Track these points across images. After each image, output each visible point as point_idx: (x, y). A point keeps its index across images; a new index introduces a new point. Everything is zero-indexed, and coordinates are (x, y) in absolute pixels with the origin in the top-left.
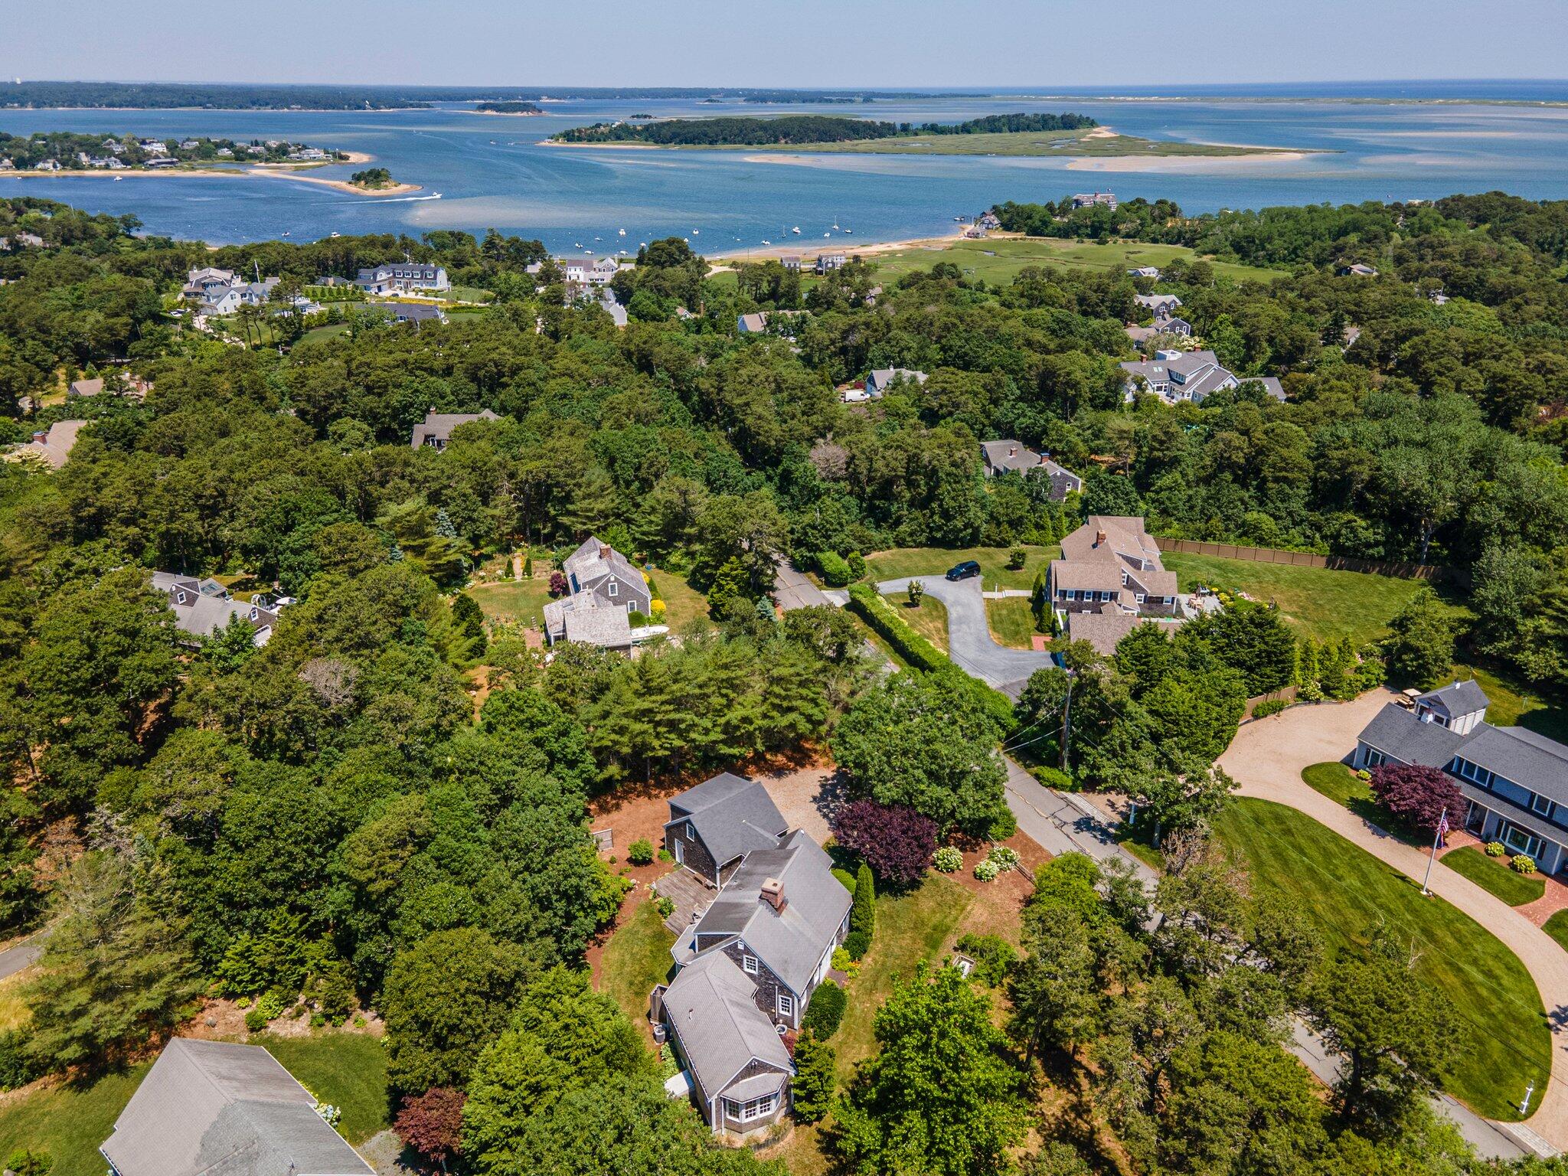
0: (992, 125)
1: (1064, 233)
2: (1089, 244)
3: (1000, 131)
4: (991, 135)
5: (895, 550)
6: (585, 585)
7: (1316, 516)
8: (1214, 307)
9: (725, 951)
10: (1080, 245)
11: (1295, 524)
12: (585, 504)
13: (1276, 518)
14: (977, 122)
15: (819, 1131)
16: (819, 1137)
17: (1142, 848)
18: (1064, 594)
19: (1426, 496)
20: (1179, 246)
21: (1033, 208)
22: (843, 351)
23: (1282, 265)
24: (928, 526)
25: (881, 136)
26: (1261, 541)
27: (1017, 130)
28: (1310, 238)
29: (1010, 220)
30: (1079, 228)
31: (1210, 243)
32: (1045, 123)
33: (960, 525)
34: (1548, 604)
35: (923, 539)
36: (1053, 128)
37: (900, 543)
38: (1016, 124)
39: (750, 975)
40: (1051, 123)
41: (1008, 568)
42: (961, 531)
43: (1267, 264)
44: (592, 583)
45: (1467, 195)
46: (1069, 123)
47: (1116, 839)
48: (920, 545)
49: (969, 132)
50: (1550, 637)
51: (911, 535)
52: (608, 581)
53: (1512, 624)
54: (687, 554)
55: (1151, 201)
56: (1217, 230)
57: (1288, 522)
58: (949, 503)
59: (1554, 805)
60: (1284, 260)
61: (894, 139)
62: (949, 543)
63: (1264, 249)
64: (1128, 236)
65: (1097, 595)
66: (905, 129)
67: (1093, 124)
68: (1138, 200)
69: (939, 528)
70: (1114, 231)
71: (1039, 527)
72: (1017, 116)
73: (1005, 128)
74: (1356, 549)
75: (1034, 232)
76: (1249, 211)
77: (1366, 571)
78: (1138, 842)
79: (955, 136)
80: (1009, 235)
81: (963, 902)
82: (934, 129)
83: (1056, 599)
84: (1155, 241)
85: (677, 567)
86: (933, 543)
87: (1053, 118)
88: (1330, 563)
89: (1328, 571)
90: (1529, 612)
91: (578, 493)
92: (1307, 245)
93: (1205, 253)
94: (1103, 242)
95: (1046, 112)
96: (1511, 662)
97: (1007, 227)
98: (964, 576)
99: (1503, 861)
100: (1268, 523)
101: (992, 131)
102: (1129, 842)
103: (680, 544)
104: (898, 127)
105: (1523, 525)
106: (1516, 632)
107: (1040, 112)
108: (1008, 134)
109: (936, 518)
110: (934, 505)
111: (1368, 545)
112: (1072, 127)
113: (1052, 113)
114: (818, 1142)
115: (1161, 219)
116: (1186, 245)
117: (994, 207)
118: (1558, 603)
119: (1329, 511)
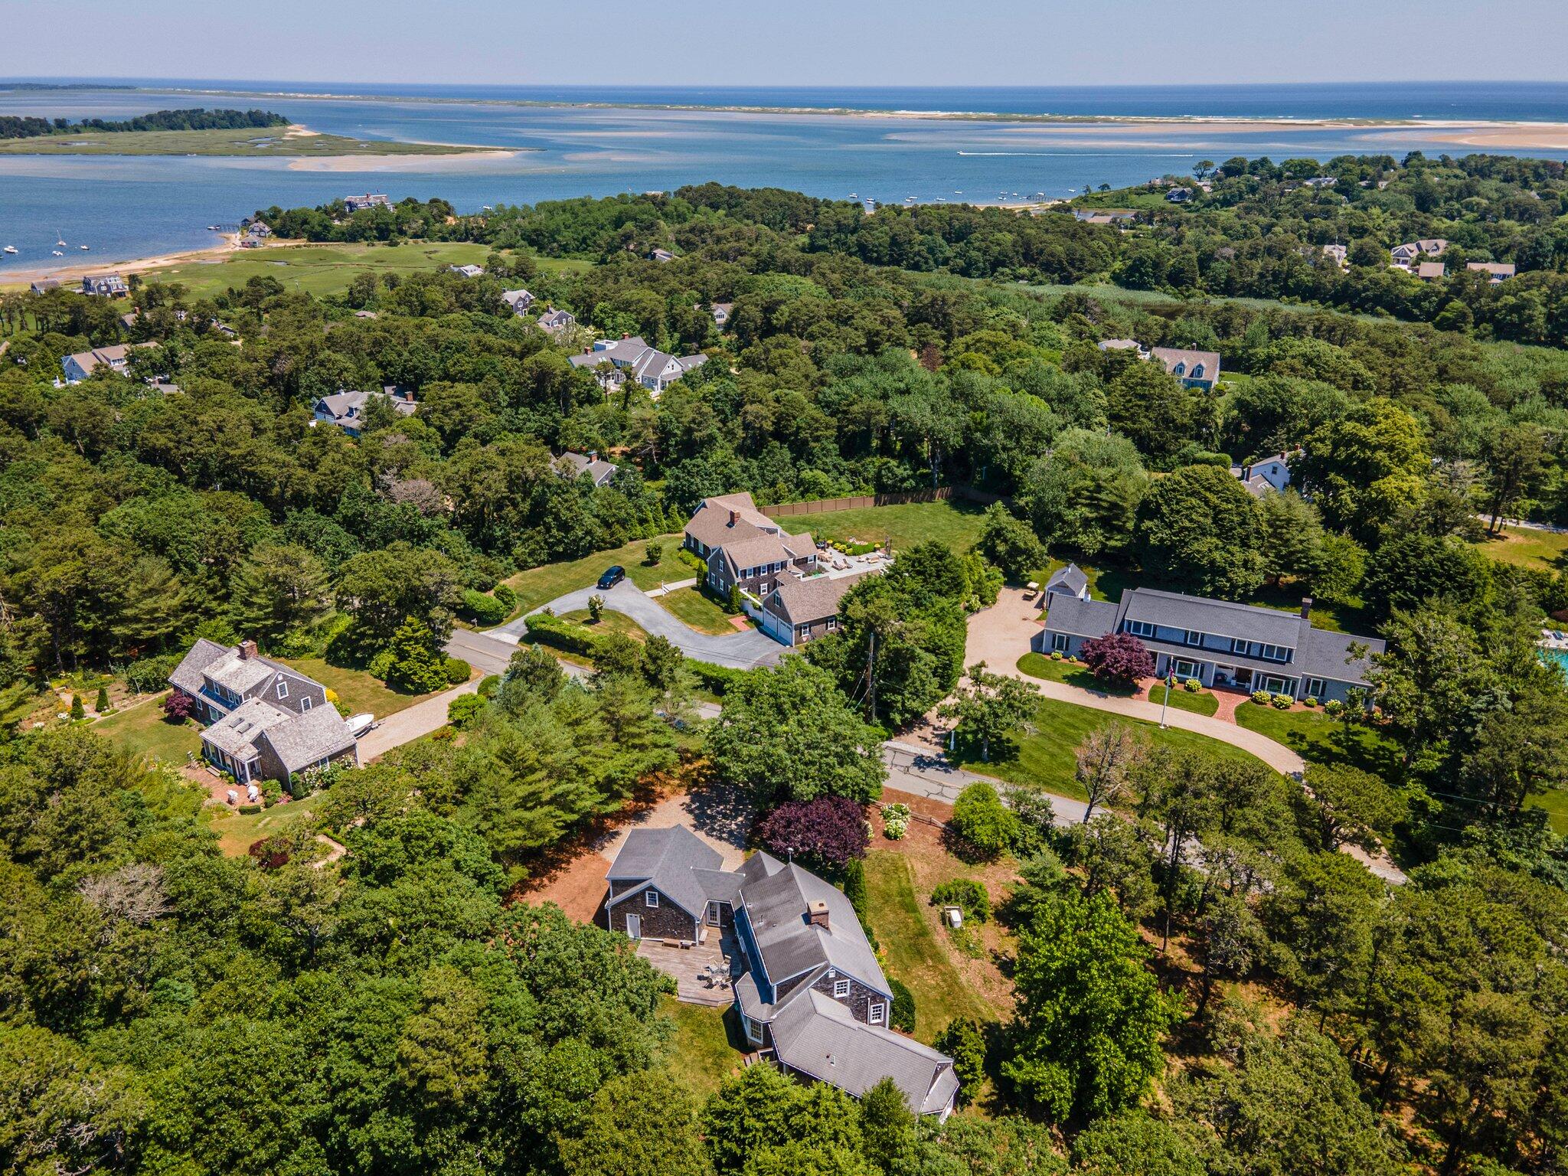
0: (169, 121)
1: (352, 236)
2: (380, 247)
3: (182, 128)
4: (171, 132)
5: (519, 575)
6: (246, 694)
7: (852, 464)
8: (591, 296)
9: (815, 987)
10: (371, 249)
11: (841, 474)
12: (148, 603)
13: (827, 472)
14: (150, 118)
15: (980, 1105)
16: (984, 1110)
17: (977, 765)
18: (744, 573)
19: (940, 431)
20: (469, 243)
21: (305, 212)
22: (272, 380)
23: (577, 254)
24: (546, 542)
25: (33, 134)
26: (822, 494)
27: (202, 127)
28: (594, 228)
29: (284, 226)
30: (364, 230)
31: (502, 238)
32: (231, 120)
33: (580, 534)
34: (1079, 495)
35: (543, 557)
36: (242, 126)
37: (522, 566)
38: (197, 120)
39: (841, 1000)
40: (239, 120)
41: (645, 564)
42: (582, 539)
43: (563, 254)
44: (255, 690)
45: (695, 185)
46: (258, 120)
47: (956, 765)
48: (542, 563)
49: (144, 129)
50: (1093, 519)
51: (530, 554)
52: (276, 681)
53: (1059, 517)
54: (308, 632)
55: (423, 199)
56: (504, 225)
57: (835, 474)
58: (565, 515)
59: (1203, 635)
60: (577, 250)
61: (52, 137)
62: (571, 554)
63: (555, 241)
64: (415, 236)
65: (771, 567)
66: (61, 125)
67: (284, 122)
68: (410, 200)
69: (560, 542)
70: (402, 233)
71: (643, 521)
72: (194, 111)
73: (187, 125)
74: (894, 486)
75: (316, 237)
76: (526, 207)
77: (903, 503)
78: (971, 762)
79: (127, 133)
80: (290, 243)
81: (900, 864)
82: (98, 125)
83: (739, 580)
84: (444, 239)
85: (303, 650)
86: (555, 558)
87: (239, 114)
88: (877, 501)
89: (879, 509)
90: (1071, 504)
91: (132, 592)
92: (594, 234)
93: (502, 248)
94: (393, 244)
95: (229, 108)
96: (1068, 545)
97: (281, 233)
98: (615, 582)
99: (1179, 687)
100: (822, 477)
101: (172, 128)
102: (964, 764)
103: (297, 623)
104: (52, 123)
105: (1018, 441)
106: (1064, 522)
107: (223, 108)
108: (193, 132)
109: (554, 531)
110: (549, 519)
111: (903, 480)
112: (263, 125)
113: (237, 109)
114: (987, 1114)
115: (440, 218)
116: (476, 241)
117: (258, 213)
118: (1086, 493)
119: (862, 458)
